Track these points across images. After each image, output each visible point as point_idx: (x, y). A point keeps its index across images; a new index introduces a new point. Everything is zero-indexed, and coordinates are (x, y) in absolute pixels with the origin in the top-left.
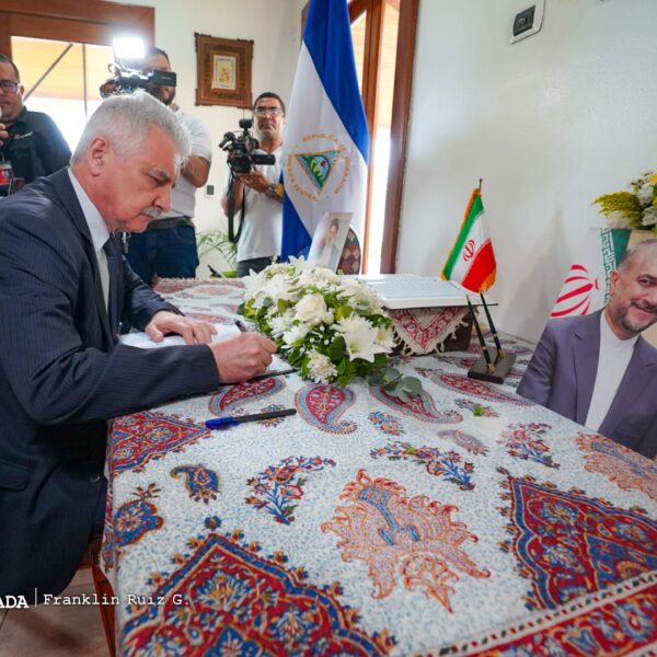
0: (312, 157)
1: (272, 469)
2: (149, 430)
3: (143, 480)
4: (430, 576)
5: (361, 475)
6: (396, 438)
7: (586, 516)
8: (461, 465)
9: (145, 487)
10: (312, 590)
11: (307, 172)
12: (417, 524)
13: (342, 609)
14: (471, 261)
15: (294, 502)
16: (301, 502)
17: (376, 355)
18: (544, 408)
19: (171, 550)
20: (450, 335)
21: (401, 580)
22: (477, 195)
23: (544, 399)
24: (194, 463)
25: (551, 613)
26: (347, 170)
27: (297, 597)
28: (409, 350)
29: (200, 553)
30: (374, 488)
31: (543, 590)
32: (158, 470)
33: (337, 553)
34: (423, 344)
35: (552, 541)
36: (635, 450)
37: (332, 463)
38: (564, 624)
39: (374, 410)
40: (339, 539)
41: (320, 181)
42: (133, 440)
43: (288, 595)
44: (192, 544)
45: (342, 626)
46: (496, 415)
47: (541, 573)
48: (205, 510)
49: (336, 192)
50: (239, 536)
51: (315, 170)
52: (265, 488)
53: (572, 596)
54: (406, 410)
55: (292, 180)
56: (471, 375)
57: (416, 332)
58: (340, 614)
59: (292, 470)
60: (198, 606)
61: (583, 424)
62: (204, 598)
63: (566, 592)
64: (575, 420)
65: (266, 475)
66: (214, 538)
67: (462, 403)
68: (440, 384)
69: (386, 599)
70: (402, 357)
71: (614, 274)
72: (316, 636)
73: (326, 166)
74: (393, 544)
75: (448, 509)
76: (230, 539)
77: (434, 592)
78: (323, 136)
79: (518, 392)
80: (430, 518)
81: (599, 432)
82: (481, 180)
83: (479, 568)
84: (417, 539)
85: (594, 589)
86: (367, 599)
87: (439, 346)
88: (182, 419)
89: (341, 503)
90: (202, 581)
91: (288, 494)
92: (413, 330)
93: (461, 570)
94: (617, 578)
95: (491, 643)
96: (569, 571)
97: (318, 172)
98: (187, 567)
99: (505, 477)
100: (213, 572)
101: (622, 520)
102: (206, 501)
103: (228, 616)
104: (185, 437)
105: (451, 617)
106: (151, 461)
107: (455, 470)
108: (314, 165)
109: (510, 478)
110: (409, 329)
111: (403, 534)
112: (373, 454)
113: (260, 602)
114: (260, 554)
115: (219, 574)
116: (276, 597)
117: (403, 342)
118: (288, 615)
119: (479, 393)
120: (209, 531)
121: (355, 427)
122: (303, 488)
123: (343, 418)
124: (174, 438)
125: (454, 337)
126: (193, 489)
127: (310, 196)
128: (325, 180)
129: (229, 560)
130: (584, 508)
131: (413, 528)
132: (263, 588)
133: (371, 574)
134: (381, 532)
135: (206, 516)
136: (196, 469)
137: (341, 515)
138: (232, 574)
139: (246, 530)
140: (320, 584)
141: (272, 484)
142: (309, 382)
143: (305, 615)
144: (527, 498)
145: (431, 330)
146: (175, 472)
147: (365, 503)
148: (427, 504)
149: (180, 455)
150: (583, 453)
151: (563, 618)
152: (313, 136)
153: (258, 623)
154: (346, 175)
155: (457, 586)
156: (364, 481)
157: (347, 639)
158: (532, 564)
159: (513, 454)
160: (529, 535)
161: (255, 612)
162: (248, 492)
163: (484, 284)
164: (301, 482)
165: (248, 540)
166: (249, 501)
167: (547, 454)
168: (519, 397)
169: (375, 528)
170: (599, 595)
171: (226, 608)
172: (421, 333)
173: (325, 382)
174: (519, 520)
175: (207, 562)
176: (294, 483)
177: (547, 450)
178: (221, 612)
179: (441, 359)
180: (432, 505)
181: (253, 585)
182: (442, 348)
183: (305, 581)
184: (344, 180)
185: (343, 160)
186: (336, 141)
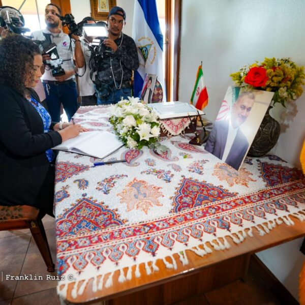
0: (142, 48)
1: (106, 179)
2: (69, 169)
3: (64, 184)
4: (144, 206)
5: (135, 179)
6: (152, 167)
7: (202, 188)
8: (170, 175)
9: (65, 186)
10: (109, 210)
11: (141, 55)
12: (147, 193)
13: (116, 214)
14: (199, 95)
15: (111, 188)
16: (112, 188)
17: (150, 138)
18: (211, 154)
19: (71, 203)
20: (187, 127)
21: (135, 207)
22: (200, 68)
23: (211, 151)
24: (82, 178)
25: (175, 213)
26: (155, 53)
27: (104, 212)
28: (170, 134)
29: (79, 203)
30: (138, 183)
31: (176, 208)
32: (69, 181)
33: (120, 201)
34: (176, 131)
35: (187, 196)
36: (234, 168)
37: (127, 176)
38: (177, 216)
39: (148, 158)
40: (122, 198)
41: (145, 59)
42: (62, 172)
43: (102, 212)
44: (77, 201)
45: (115, 218)
46: (192, 158)
47: (179, 204)
48: (83, 192)
49: (152, 63)
50: (92, 198)
51: (143, 54)
52: (103, 185)
53: (184, 209)
54: (159, 157)
56: (190, 143)
58: (115, 216)
59: (113, 179)
60: (77, 215)
61: (221, 159)
62: (78, 214)
63: (183, 209)
64: (219, 158)
65: (104, 181)
66: (84, 199)
67: (181, 154)
68: (177, 147)
69: (130, 212)
70: (167, 137)
71: (234, 104)
72: (107, 221)
73: (147, 52)
74: (137, 198)
75: (159, 188)
76: (89, 199)
77: (144, 210)
79: (205, 149)
80: (152, 191)
81: (226, 162)
82: (202, 62)
83: (160, 204)
84: (145, 197)
85: (192, 207)
86: (124, 212)
87: (182, 132)
88: (80, 165)
89: (125, 188)
90: (79, 210)
91: (110, 186)
93: (154, 204)
94: (201, 204)
95: (155, 220)
96: (187, 204)
98: (75, 206)
99: (182, 178)
100: (82, 207)
101: (213, 189)
102: (83, 189)
103: (84, 217)
104: (80, 170)
105: (146, 215)
106: (68, 178)
107: (167, 177)
108: (143, 51)
109: (184, 178)
110: (170, 126)
111: (141, 195)
112: (142, 173)
113: (94, 214)
114: (96, 202)
115: (84, 208)
116: (98, 213)
117: (168, 131)
118: (101, 216)
119: (190, 150)
120: (83, 197)
121: (139, 164)
122: (115, 184)
123: (136, 161)
124: (76, 171)
125: (188, 128)
126: (80, 186)
127: (143, 65)
128: (147, 58)
129: (88, 204)
130: (203, 186)
131: (145, 194)
132: (95, 211)
133: (128, 206)
134: (135, 195)
135: (82, 193)
136: (82, 180)
137: (125, 191)
138: (87, 207)
139: (94, 196)
140: (112, 209)
141: (105, 183)
142: (128, 149)
143: (105, 216)
144: (186, 184)
145: (179, 126)
146: (75, 182)
147: (133, 188)
148: (153, 187)
149: (77, 176)
150: (214, 169)
151: (178, 214)
152: (142, 38)
153: (92, 218)
154: (155, 55)
155: (151, 208)
156: (135, 181)
157: (115, 221)
158: (177, 202)
159: (190, 171)
160: (181, 194)
161: (92, 216)
162: (97, 186)
163: (203, 106)
164: (114, 182)
165: (94, 199)
166: (97, 189)
167: (201, 170)
168: (205, 150)
169: (133, 194)
170: (192, 209)
171: (84, 215)
172: (175, 127)
173: (134, 149)
174: (180, 191)
175: (81, 205)
176: (112, 183)
177: (203, 169)
178: (83, 216)
179: (183, 137)
180: (154, 187)
181: (93, 210)
182: (184, 133)
183: (108, 208)
184: (154, 58)
185: (153, 48)
186: (150, 40)
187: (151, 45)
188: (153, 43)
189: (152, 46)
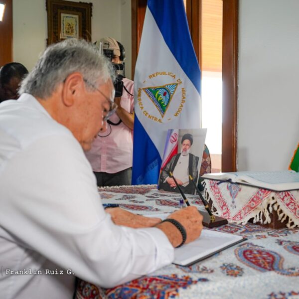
0: (156, 89)
11: (153, 101)
26: (184, 98)
28: (292, 224)
41: (162, 108)
49: (176, 115)
51: (159, 99)
55: (142, 108)
57: (295, 209)
73: (167, 95)
78: (164, 73)
92: (293, 208)
97: (161, 101)
108: (159, 95)
127: (156, 119)
128: (167, 106)
152: (157, 74)
154: (183, 101)
184: (182, 106)
185: (181, 90)
186: (174, 77)
187: (177, 85)
188: (181, 82)
189: (179, 86)
